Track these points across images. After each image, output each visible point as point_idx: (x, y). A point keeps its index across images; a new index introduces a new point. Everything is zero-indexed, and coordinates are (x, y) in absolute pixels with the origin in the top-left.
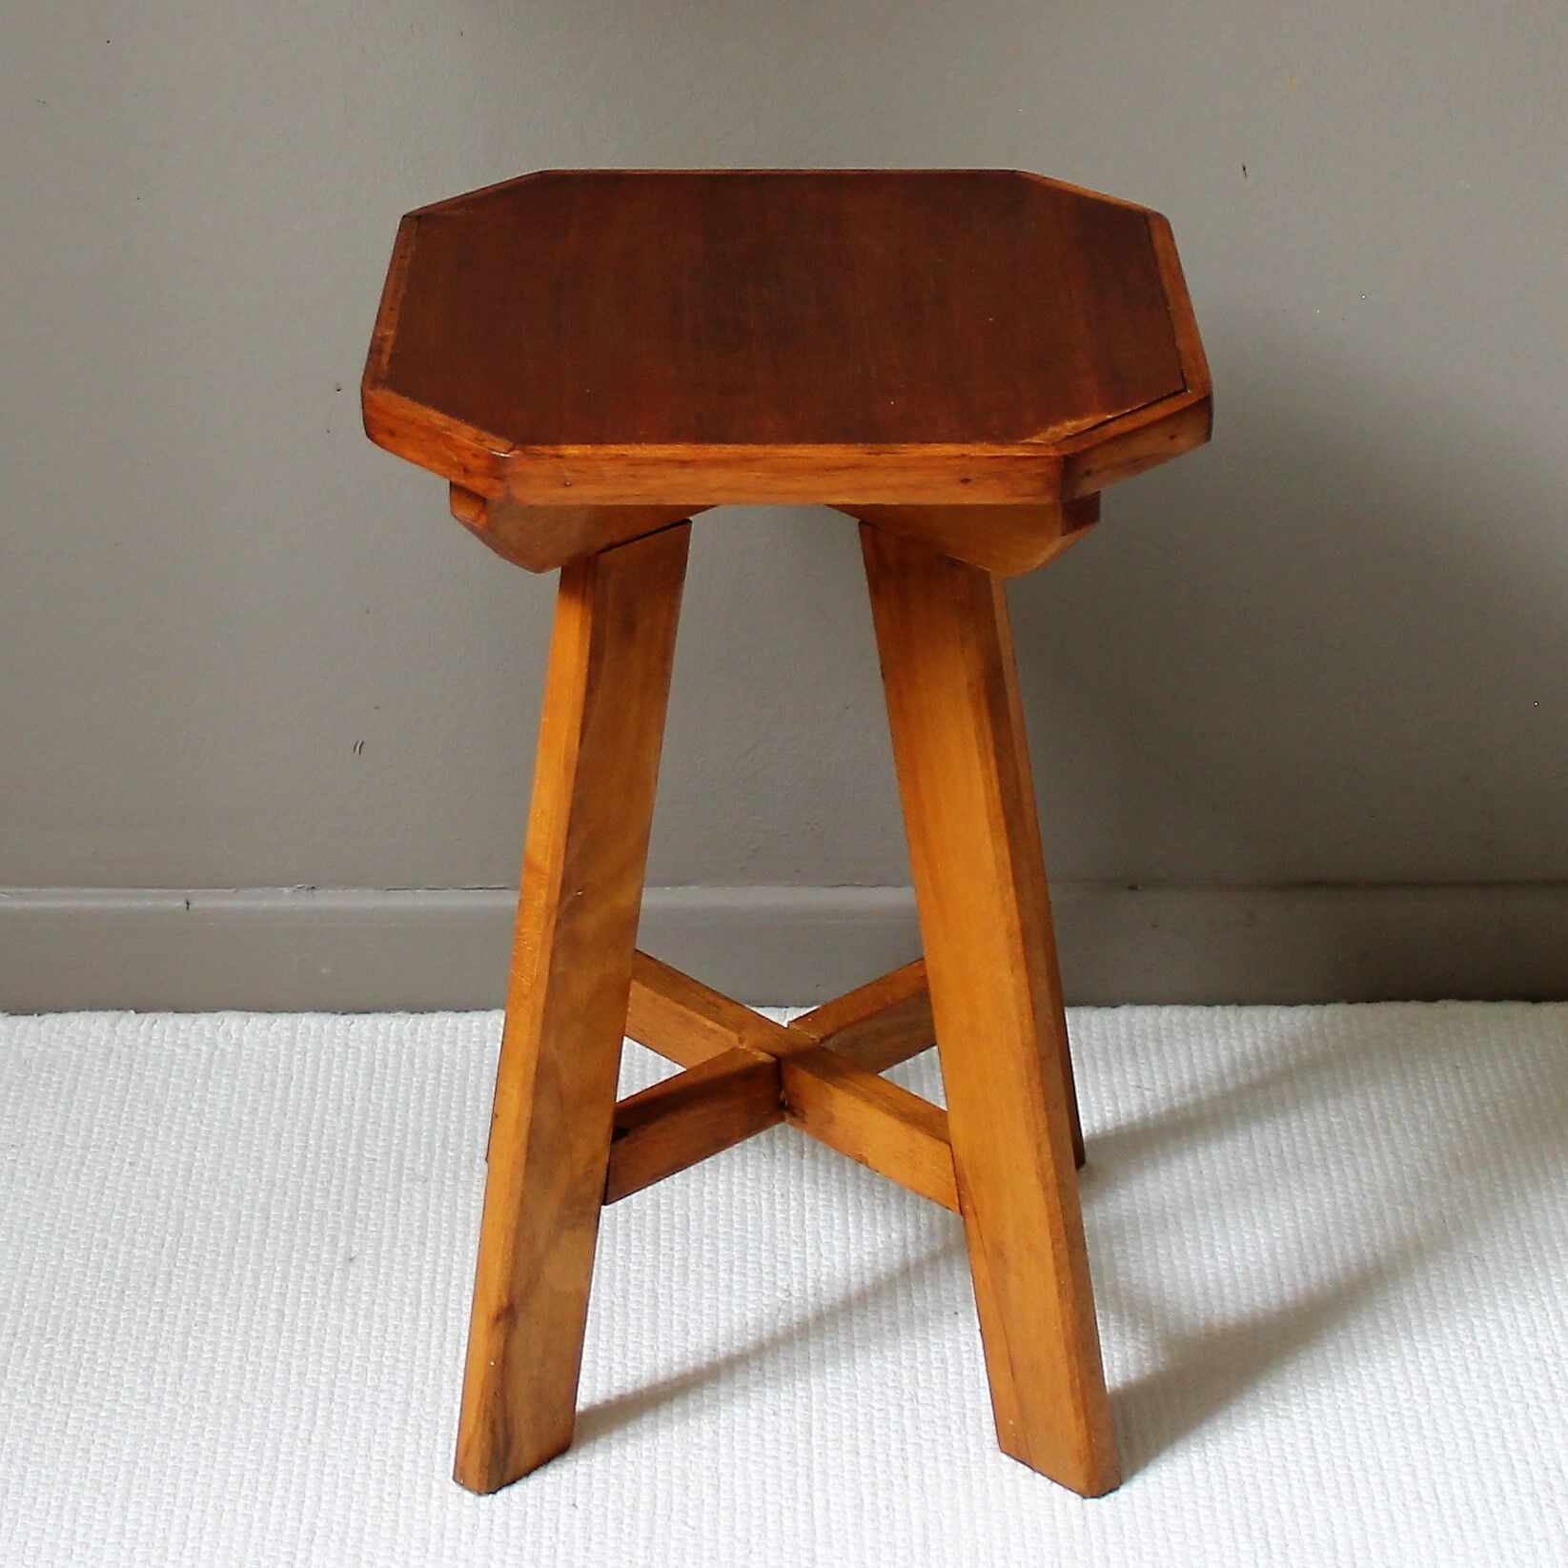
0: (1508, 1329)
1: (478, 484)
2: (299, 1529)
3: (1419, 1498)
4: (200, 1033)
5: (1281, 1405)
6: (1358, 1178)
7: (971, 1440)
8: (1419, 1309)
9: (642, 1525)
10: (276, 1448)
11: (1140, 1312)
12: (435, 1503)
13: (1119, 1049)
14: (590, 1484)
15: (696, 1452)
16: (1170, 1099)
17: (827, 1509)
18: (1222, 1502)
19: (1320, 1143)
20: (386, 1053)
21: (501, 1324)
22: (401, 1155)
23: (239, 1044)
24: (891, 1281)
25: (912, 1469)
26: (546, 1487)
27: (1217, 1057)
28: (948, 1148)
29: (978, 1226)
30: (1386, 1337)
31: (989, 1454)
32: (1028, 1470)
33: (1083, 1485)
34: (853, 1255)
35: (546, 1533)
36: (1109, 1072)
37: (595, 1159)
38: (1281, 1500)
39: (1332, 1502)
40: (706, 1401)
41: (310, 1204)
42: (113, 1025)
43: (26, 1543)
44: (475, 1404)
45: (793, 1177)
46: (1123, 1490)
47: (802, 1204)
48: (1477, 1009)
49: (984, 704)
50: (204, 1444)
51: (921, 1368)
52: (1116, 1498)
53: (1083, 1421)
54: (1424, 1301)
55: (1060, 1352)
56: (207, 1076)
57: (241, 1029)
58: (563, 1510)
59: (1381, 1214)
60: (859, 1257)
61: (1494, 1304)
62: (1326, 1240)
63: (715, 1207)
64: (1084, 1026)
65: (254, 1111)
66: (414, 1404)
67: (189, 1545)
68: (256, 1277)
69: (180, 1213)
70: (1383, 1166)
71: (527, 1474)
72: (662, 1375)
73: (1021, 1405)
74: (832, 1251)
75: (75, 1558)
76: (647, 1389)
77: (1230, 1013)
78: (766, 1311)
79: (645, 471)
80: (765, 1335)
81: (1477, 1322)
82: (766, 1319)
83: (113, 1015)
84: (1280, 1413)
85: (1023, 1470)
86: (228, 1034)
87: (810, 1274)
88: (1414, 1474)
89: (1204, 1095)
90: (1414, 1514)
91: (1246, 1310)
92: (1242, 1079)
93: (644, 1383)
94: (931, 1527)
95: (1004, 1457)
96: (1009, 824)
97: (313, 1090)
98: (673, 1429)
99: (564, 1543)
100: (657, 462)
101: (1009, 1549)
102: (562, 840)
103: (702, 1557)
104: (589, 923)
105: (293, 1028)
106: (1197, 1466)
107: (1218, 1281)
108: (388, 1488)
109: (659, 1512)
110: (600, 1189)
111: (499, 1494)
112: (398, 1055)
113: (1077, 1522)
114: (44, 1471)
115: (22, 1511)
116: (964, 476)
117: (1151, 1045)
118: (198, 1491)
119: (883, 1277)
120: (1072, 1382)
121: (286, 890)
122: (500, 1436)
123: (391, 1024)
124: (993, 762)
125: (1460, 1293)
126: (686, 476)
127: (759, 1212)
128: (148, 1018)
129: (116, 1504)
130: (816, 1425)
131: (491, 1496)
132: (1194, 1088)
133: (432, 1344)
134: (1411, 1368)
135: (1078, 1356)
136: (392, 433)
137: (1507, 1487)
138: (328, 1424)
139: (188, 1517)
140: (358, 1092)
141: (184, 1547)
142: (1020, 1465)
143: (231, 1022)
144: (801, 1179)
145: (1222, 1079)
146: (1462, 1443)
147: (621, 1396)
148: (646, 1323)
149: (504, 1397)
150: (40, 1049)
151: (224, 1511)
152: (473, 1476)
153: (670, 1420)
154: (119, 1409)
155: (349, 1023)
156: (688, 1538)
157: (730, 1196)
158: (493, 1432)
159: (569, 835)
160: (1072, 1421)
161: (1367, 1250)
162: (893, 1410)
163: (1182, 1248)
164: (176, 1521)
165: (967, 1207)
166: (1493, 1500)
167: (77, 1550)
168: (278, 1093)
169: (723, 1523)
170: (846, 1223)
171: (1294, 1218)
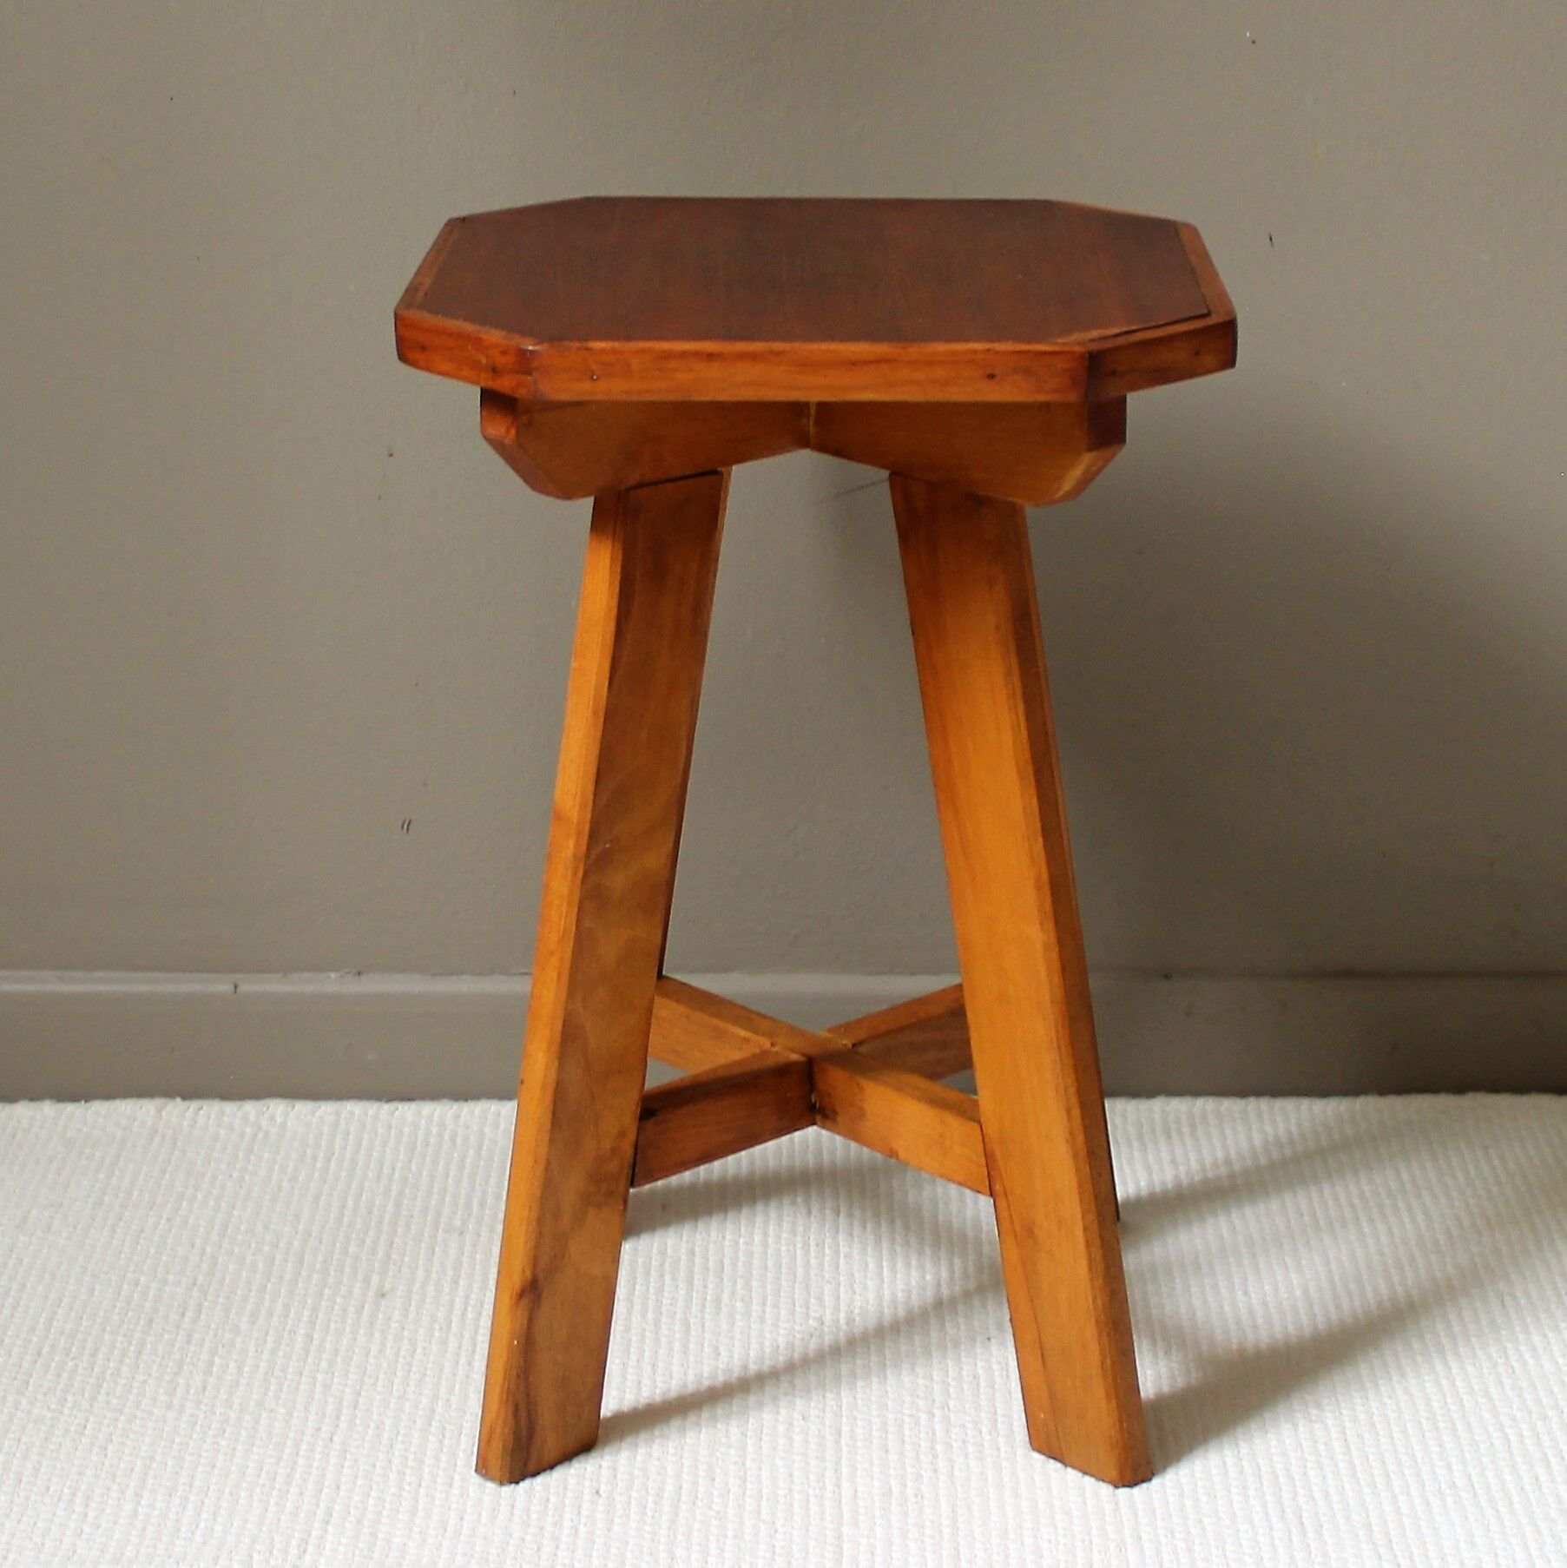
0: (1541, 1351)
1: (505, 384)
2: (315, 1513)
3: (1453, 1485)
4: (245, 1118)
5: (1314, 1412)
6: (1390, 1233)
7: (1002, 1440)
8: (1453, 1338)
9: (666, 1509)
10: (297, 1445)
11: (1172, 1337)
12: (456, 1491)
13: (1153, 1131)
14: (615, 1476)
15: (723, 1450)
16: (1204, 1170)
17: (855, 1496)
18: (1256, 1490)
19: (1352, 1206)
20: (428, 1132)
21: (525, 1300)
22: (438, 1214)
23: (283, 1126)
24: (924, 1313)
25: (942, 1464)
26: (570, 1478)
27: (1250, 1140)
28: (978, 1127)
29: (1009, 1207)
30: (1419, 1358)
31: (1020, 1452)
32: (1059, 1465)
33: (1114, 1474)
34: (886, 1292)
35: (567, 1516)
36: (1144, 1149)
37: (622, 1134)
38: (1315, 1489)
39: (1366, 1490)
40: (735, 1408)
41: (345, 1252)
42: (159, 1111)
43: (35, 1524)
44: (498, 1389)
45: (829, 1231)
46: (1156, 1481)
47: (837, 1252)
48: (1504, 1101)
49: (1012, 647)
50: (223, 1443)
51: (953, 1383)
52: (1148, 1488)
53: (1114, 1403)
54: (1457, 1329)
55: (1091, 1331)
56: (250, 1151)
57: (286, 1115)
58: (587, 1497)
59: (1412, 1260)
60: (893, 1294)
61: (1526, 1331)
62: (1359, 1281)
63: (750, 1255)
64: (1121, 1114)
65: (294, 1179)
66: (439, 1410)
67: (202, 1525)
68: (287, 1307)
69: (214, 1260)
70: (1414, 1221)
71: (552, 1467)
72: (691, 1387)
73: (1052, 1395)
74: (865, 1288)
75: (84, 1536)
76: (675, 1399)
77: (1264, 1104)
78: (798, 1336)
79: (673, 364)
80: (796, 1356)
81: (1509, 1346)
82: (797, 1343)
83: (159, 1102)
84: (1314, 1418)
85: (1053, 1465)
86: (272, 1118)
87: (843, 1307)
88: (1449, 1467)
89: (1237, 1167)
90: (1449, 1500)
91: (1279, 1336)
92: (1275, 1155)
93: (673, 1394)
94: (960, 1512)
95: (1036, 1455)
96: (1038, 772)
97: (354, 1162)
98: (700, 1431)
99: (586, 1524)
100: (683, 355)
101: (1039, 1529)
102: (591, 787)
103: (726, 1536)
104: (618, 880)
105: (338, 1114)
106: (1230, 1460)
107: (1251, 1313)
108: (408, 1479)
109: (684, 1498)
110: (627, 1170)
111: (522, 1484)
112: (440, 1135)
113: (1108, 1507)
114: (59, 1465)
115: (33, 1497)
116: (989, 371)
117: (1186, 1129)
118: (214, 1480)
119: (916, 1310)
120: (1103, 1363)
121: (333, 975)
122: (523, 1422)
123: (435, 1110)
124: (1021, 707)
125: (1493, 1323)
126: (713, 371)
127: (794, 1258)
128: (194, 1105)
129: (130, 1492)
130: (845, 1429)
131: (513, 1486)
132: (1228, 1162)
133: (461, 1362)
134: (1444, 1382)
135: (1109, 1335)
136: (423, 348)
137: (1543, 1477)
138: (352, 1425)
139: (202, 1503)
140: (399, 1165)
141: (197, 1526)
142: (1052, 1461)
143: (277, 1108)
144: (837, 1232)
145: (1255, 1155)
146: (1497, 1442)
147: (649, 1405)
148: (677, 1346)
149: (527, 1378)
150: (85, 1129)
151: (239, 1497)
152: (495, 1464)
153: (698, 1424)
154: (139, 1414)
155: (392, 1109)
156: (713, 1520)
157: (765, 1245)
158: (516, 1415)
159: (597, 782)
160: (1103, 1404)
161: (1399, 1289)
162: (923, 1417)
163: (1215, 1287)
164: (190, 1506)
165: (998, 1187)
166: (1528, 1488)
167: (87, 1529)
168: (319, 1165)
169: (748, 1508)
170: (880, 1267)
171: (1327, 1263)
